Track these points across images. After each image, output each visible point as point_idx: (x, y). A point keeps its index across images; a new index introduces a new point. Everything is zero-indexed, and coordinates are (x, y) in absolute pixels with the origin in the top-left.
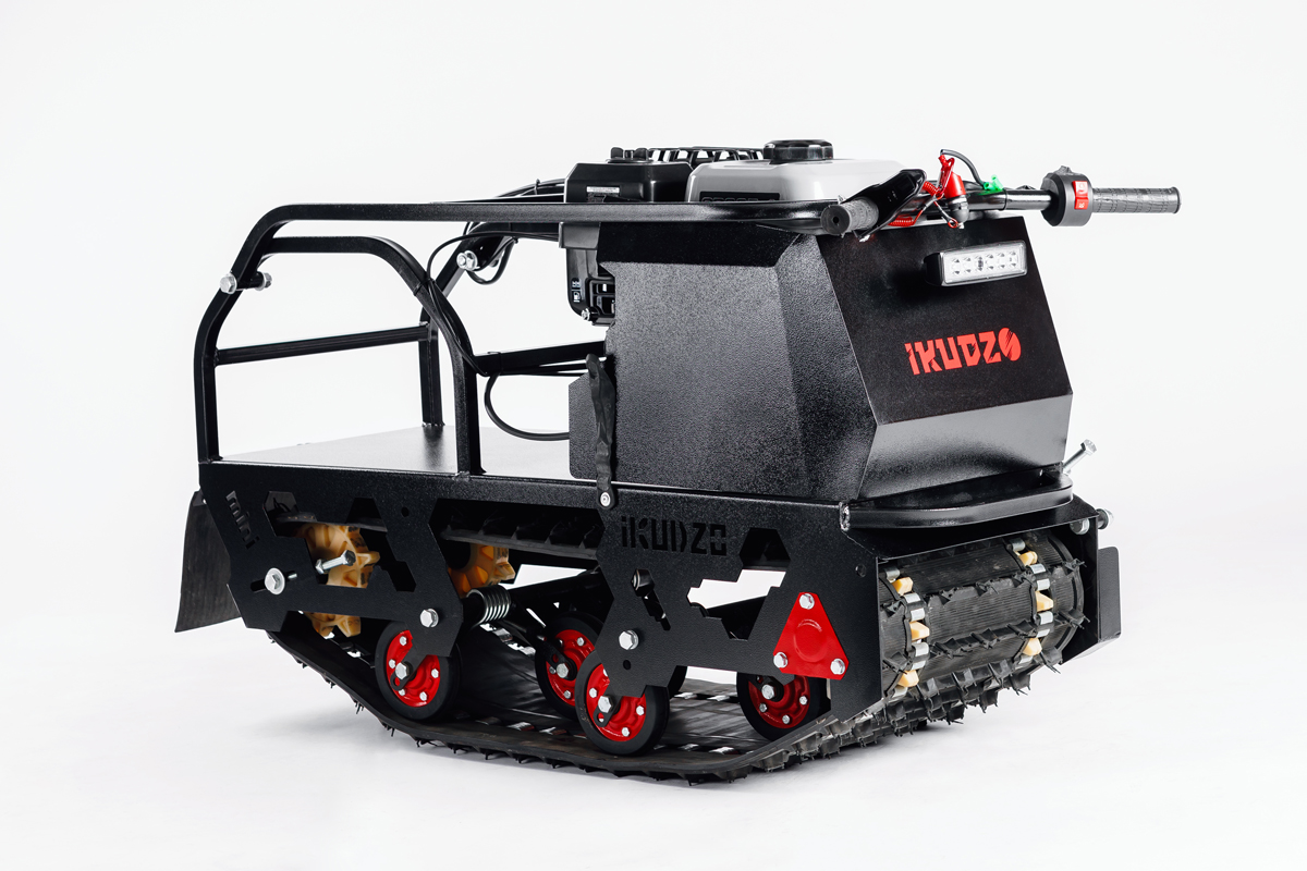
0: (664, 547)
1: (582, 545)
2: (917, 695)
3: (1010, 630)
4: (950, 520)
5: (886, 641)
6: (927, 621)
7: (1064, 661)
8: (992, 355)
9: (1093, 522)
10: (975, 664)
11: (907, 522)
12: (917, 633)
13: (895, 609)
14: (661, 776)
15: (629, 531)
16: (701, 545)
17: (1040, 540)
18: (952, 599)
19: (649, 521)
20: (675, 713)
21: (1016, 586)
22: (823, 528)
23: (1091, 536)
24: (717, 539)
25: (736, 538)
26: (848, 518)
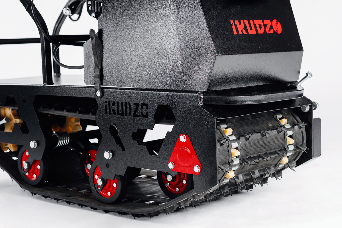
0: (122, 114)
1: (91, 114)
2: (234, 181)
3: (275, 153)
4: (250, 101)
5: (220, 157)
6: (239, 148)
7: (297, 166)
8: (270, 30)
9: (311, 107)
10: (260, 168)
11: (230, 102)
12: (234, 154)
13: (224, 142)
14: (122, 214)
15: (108, 107)
16: (137, 113)
17: (288, 114)
18: (250, 139)
19: (116, 103)
20: (137, 184)
21: (278, 133)
22: (191, 104)
23: (310, 113)
24: (144, 110)
25: (152, 110)
26: (202, 99)
